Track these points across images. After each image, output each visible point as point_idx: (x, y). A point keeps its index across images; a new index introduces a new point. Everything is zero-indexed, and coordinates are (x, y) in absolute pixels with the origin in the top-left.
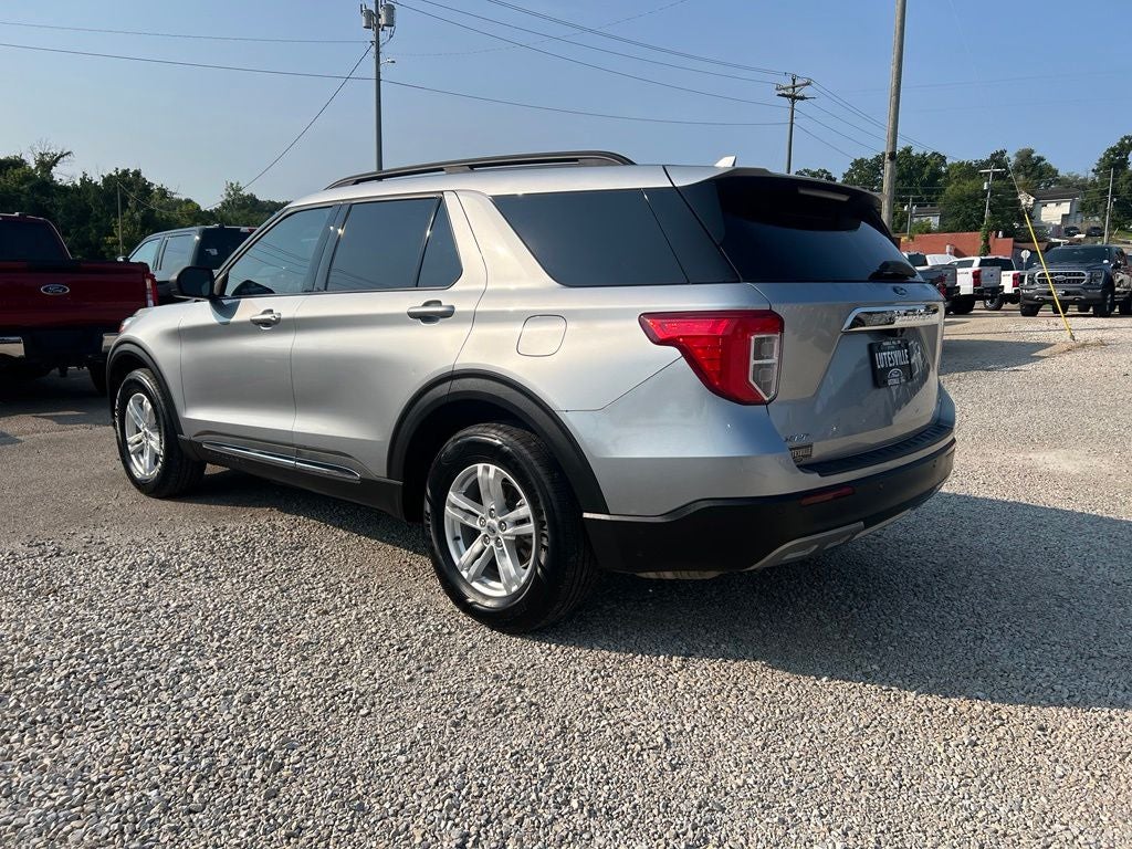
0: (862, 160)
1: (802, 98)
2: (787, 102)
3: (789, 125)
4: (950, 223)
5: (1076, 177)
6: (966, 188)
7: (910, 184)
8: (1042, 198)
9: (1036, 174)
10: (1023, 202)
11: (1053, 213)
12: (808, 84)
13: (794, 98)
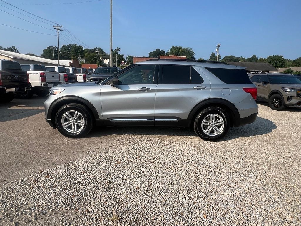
0: (65, 45)
1: (60, 30)
2: (57, 30)
3: (57, 36)
4: (89, 62)
5: (108, 54)
6: (91, 55)
7: (77, 52)
8: (104, 58)
9: (102, 53)
10: (101, 59)
11: (106, 61)
12: (62, 27)
13: (58, 30)
